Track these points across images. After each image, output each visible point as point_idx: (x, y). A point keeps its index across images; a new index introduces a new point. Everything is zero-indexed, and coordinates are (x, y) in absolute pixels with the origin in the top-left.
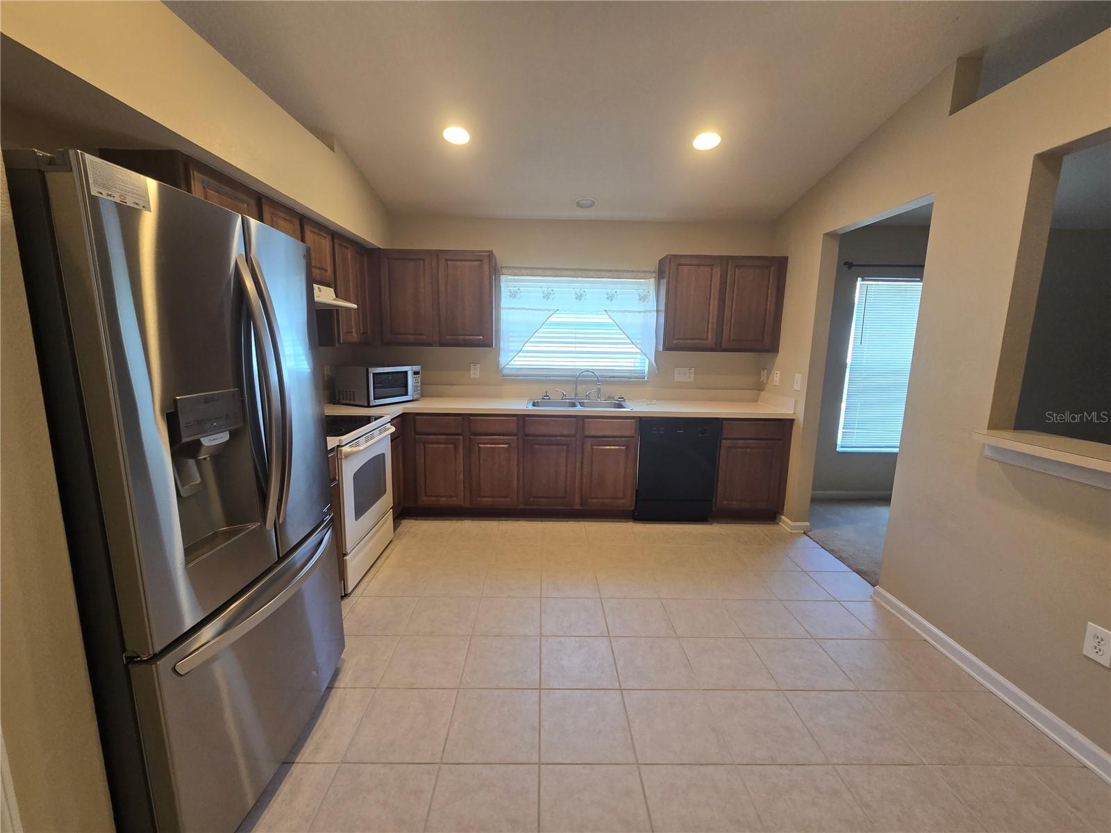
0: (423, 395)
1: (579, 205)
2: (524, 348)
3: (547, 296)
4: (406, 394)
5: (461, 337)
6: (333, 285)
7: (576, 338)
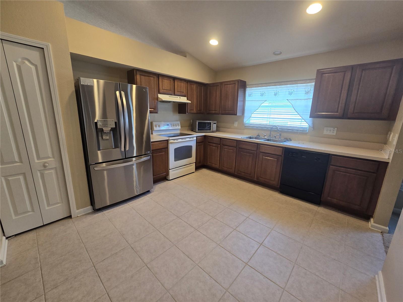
0: (218, 130)
1: (275, 54)
2: (252, 116)
3: (262, 95)
4: (210, 130)
5: (227, 112)
6: (187, 96)
7: (274, 112)
